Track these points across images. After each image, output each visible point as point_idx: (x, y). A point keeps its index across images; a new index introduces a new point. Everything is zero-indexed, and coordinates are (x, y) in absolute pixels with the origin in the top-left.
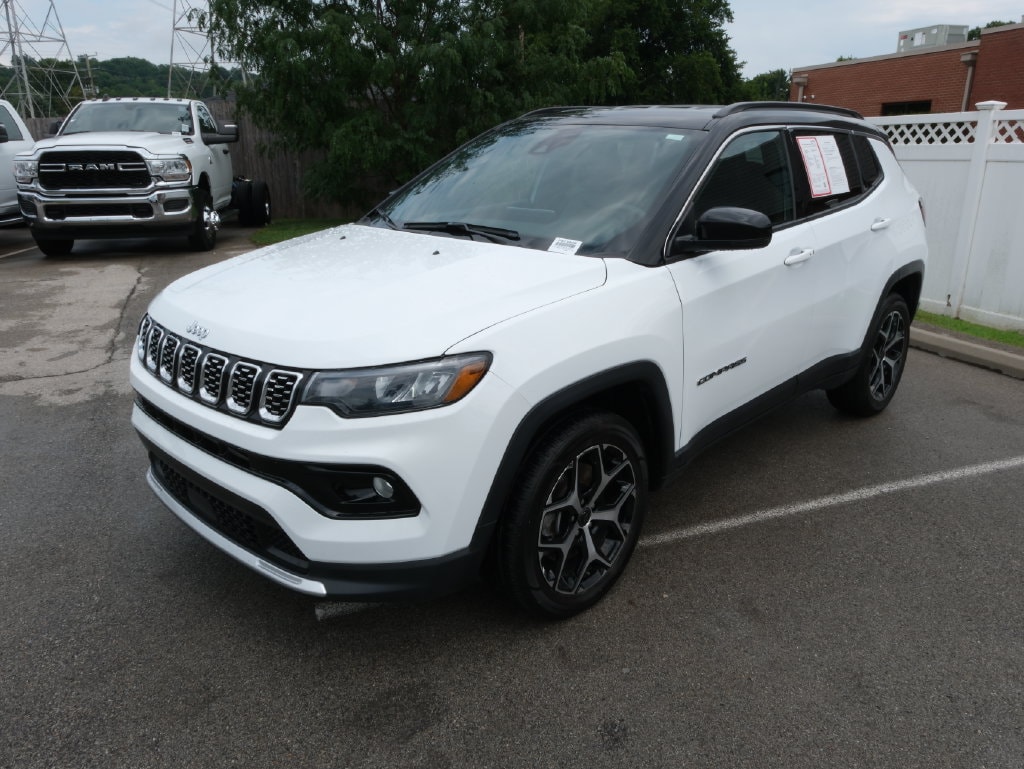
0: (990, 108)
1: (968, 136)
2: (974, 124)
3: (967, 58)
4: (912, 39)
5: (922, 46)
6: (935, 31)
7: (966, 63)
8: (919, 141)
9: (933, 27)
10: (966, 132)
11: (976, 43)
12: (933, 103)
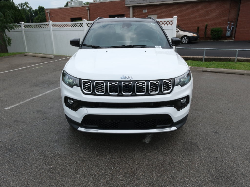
0: (85, 21)
1: (82, 26)
2: (83, 24)
3: (87, 8)
4: (72, 3)
5: (74, 5)
6: (76, 2)
7: (87, 9)
8: (78, 27)
9: (76, 1)
10: (82, 25)
11: (89, 5)
12: (82, 18)
